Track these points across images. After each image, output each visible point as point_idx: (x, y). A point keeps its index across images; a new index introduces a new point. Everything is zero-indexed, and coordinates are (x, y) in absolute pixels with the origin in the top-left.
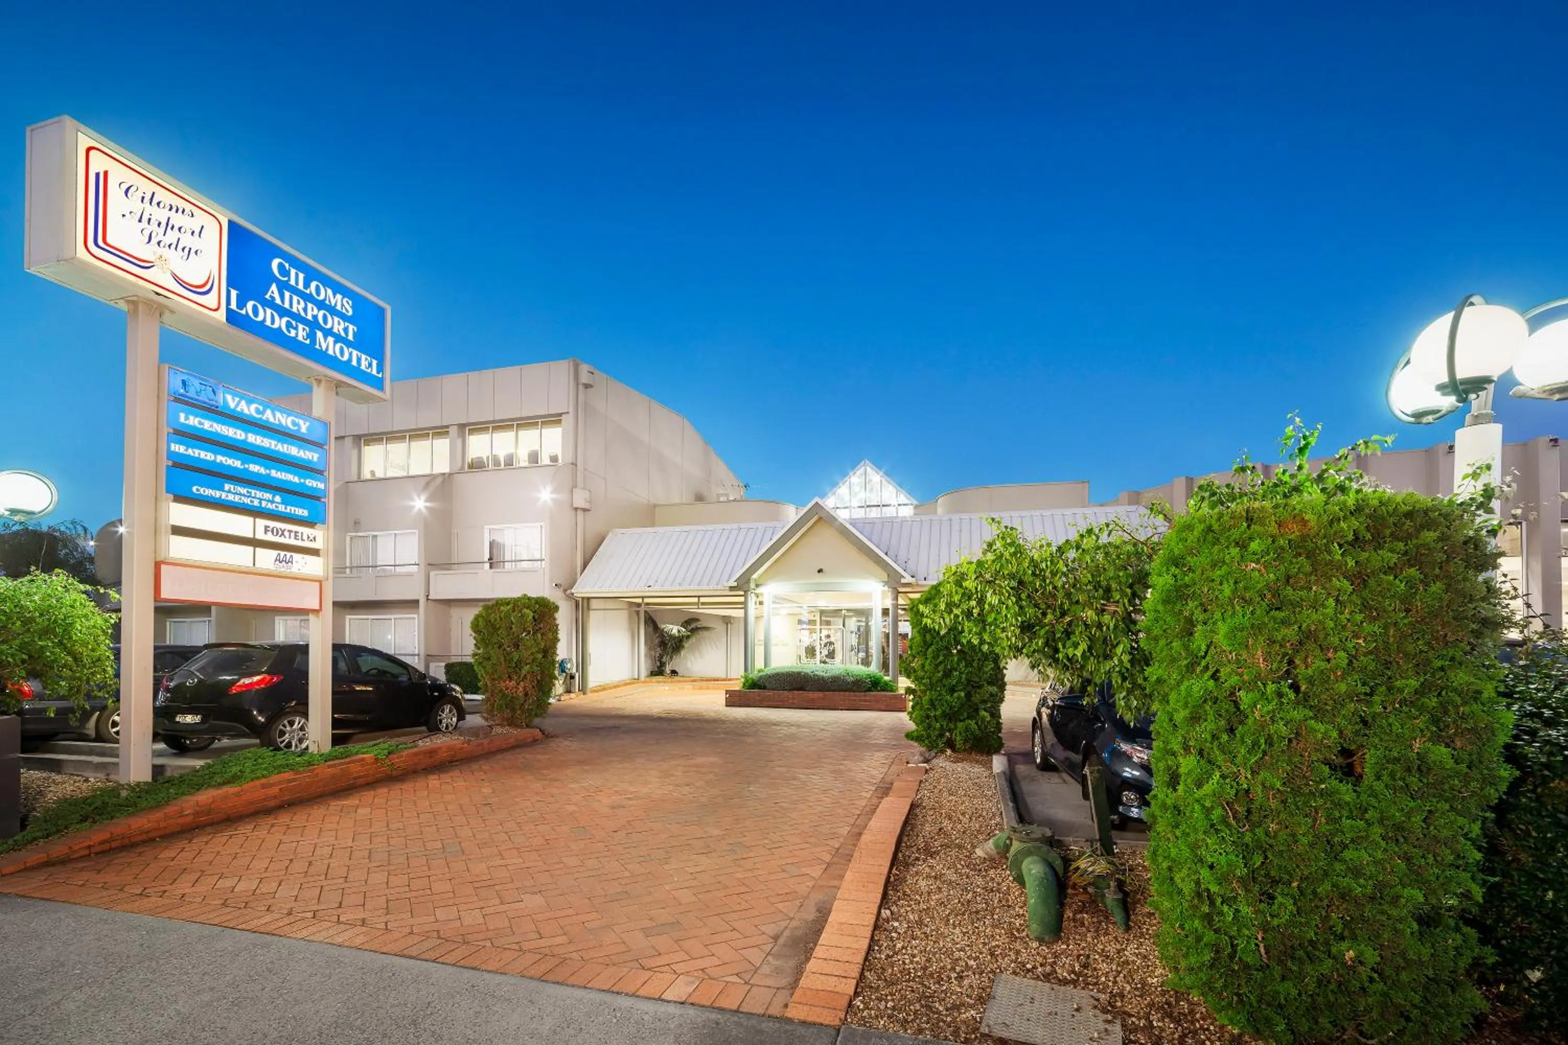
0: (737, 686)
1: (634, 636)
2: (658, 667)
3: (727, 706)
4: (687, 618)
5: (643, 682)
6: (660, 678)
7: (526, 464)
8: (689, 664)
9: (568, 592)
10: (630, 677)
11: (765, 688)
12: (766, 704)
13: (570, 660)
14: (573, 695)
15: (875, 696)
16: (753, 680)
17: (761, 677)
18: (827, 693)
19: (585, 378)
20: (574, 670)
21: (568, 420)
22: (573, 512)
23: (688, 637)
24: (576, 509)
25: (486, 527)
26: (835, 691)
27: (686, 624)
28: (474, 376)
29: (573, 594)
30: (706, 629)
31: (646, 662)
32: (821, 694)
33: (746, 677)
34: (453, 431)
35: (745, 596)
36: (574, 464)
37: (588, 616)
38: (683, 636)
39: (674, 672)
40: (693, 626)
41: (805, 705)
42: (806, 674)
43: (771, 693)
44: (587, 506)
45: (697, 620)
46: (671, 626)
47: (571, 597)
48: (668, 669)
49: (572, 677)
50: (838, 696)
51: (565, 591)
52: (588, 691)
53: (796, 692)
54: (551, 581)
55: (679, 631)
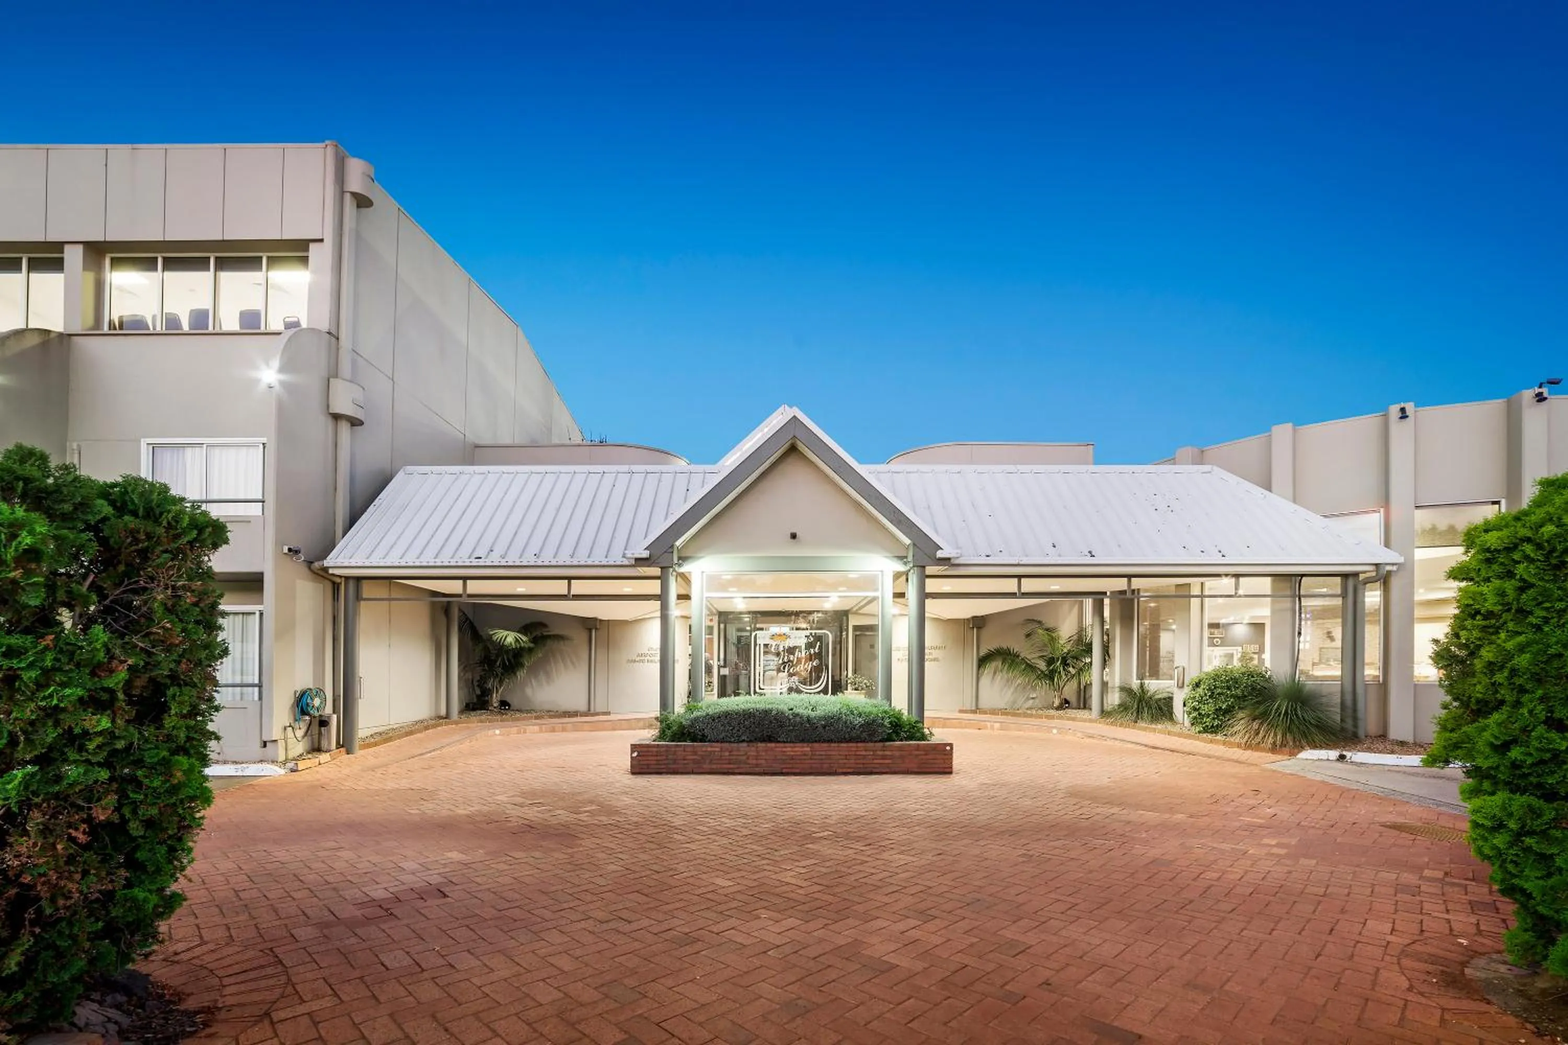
0: (647, 735)
1: (439, 650)
2: (478, 696)
3: (633, 773)
4: (528, 621)
5: (456, 723)
6: (483, 715)
7: (236, 327)
8: (529, 691)
9: (317, 565)
10: (433, 714)
11: (703, 739)
12: (706, 766)
13: (320, 692)
14: (324, 757)
15: (900, 748)
16: (681, 726)
17: (696, 719)
18: (816, 745)
19: (355, 183)
20: (328, 709)
21: (320, 255)
22: (330, 422)
23: (530, 650)
24: (336, 417)
25: (142, 440)
26: (830, 741)
27: (525, 629)
28: (120, 152)
29: (325, 569)
30: (559, 638)
31: (460, 688)
32: (806, 748)
33: (662, 720)
34: (74, 257)
35: (663, 579)
36: (334, 335)
37: (356, 613)
38: (522, 649)
39: (504, 704)
40: (538, 633)
41: (777, 767)
42: (780, 713)
43: (716, 747)
44: (358, 414)
45: (543, 625)
46: (506, 633)
47: (323, 574)
48: (495, 699)
49: (324, 723)
50: (838, 751)
51: (309, 563)
52: (357, 743)
53: (761, 745)
54: (279, 543)
55: (517, 640)
